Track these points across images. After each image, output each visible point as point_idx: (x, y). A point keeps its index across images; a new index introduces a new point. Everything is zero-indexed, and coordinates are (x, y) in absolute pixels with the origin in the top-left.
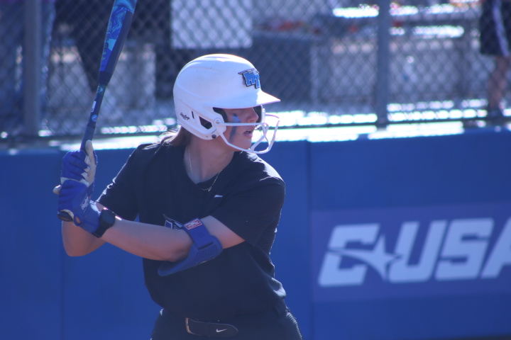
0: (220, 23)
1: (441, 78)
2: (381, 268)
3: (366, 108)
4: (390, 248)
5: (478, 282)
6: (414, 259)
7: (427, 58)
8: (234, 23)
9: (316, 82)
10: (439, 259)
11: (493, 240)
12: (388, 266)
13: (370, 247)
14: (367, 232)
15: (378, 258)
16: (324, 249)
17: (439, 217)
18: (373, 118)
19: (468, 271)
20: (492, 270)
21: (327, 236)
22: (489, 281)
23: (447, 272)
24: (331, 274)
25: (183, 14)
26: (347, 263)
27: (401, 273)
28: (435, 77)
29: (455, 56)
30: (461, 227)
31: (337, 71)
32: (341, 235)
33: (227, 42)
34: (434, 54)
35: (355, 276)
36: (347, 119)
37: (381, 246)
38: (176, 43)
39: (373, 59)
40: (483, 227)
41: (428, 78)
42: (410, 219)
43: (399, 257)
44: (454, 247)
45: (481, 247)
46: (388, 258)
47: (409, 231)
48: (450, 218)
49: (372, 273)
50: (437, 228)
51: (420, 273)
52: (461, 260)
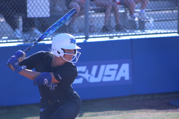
0: (41, 10)
2: (87, 79)
3: (82, 34)
6: (96, 76)
7: (99, 19)
8: (45, 10)
10: (103, 75)
11: (118, 70)
12: (89, 78)
13: (84, 73)
18: (84, 36)
20: (118, 78)
25: (30, 8)
30: (109, 67)
33: (43, 15)
34: (101, 18)
37: (87, 72)
38: (28, 16)
39: (84, 20)
40: (116, 66)
42: (95, 65)
43: (92, 75)
44: (107, 72)
45: (115, 72)
46: (89, 76)
47: (95, 68)
48: (106, 64)
49: (85, 80)
50: (103, 67)
51: (98, 80)
52: (109, 76)
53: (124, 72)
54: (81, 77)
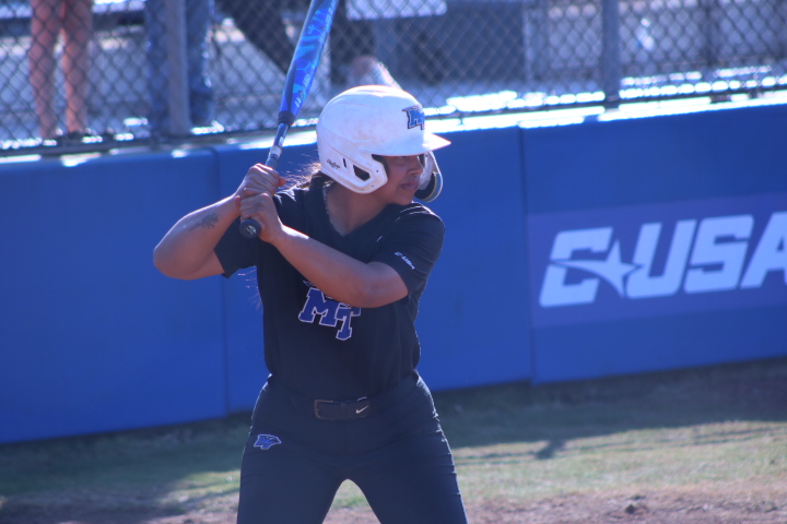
1: (683, 43)
3: (592, 84)
4: (627, 256)
5: (738, 293)
6: (658, 268)
7: (664, 19)
9: (530, 54)
10: (688, 267)
12: (625, 279)
13: (602, 256)
14: (598, 238)
15: (612, 269)
16: (545, 261)
17: (686, 217)
18: (600, 96)
19: (725, 281)
20: (754, 278)
21: (549, 245)
22: (752, 291)
23: (699, 283)
24: (555, 292)
26: (574, 277)
27: (642, 286)
28: (675, 42)
29: (699, 15)
30: (714, 226)
31: (554, 39)
32: (566, 243)
33: (415, 9)
34: (674, 13)
35: (585, 293)
36: (568, 98)
37: (615, 253)
38: (353, 13)
39: (598, 22)
40: (742, 225)
41: (666, 44)
42: (651, 220)
43: (639, 267)
44: (706, 252)
45: (742, 248)
46: (626, 269)
47: (649, 234)
48: (699, 217)
49: (605, 287)
50: (684, 229)
51: (666, 285)
52: (716, 267)
53: (781, 247)
54: (589, 275)
